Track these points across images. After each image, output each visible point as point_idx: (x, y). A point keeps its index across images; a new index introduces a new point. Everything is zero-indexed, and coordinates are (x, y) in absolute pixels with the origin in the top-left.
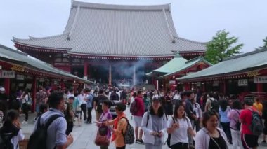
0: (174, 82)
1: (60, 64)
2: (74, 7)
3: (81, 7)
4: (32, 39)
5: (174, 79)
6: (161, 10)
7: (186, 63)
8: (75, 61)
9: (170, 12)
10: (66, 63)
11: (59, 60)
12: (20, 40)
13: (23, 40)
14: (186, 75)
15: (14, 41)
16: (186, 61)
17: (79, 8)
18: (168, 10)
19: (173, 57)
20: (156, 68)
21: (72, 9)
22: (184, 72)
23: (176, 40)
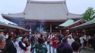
2: (28, 2)
3: (30, 2)
4: (9, 14)
5: (68, 29)
6: (62, 3)
8: (27, 23)
10: (24, 24)
11: (21, 23)
12: (4, 15)
13: (6, 15)
15: (2, 15)
17: (30, 3)
18: (65, 3)
21: (27, 3)
23: (69, 14)
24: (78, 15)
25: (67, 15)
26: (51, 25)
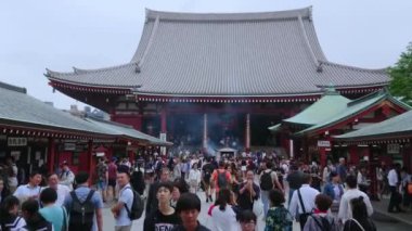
0: (326, 144)
1: (125, 113)
2: (151, 19)
3: (161, 20)
4: (77, 72)
5: (326, 138)
6: (296, 19)
7: (349, 105)
8: (149, 107)
9: (310, 21)
10: (134, 110)
11: (123, 106)
12: (58, 74)
14: (351, 130)
15: (48, 76)
16: (349, 101)
17: (157, 21)
18: (308, 18)
19: (319, 97)
20: (289, 117)
21: (146, 23)
22: (349, 123)
23: (324, 67)
24: (365, 71)
25: (320, 70)
26: (248, 116)
